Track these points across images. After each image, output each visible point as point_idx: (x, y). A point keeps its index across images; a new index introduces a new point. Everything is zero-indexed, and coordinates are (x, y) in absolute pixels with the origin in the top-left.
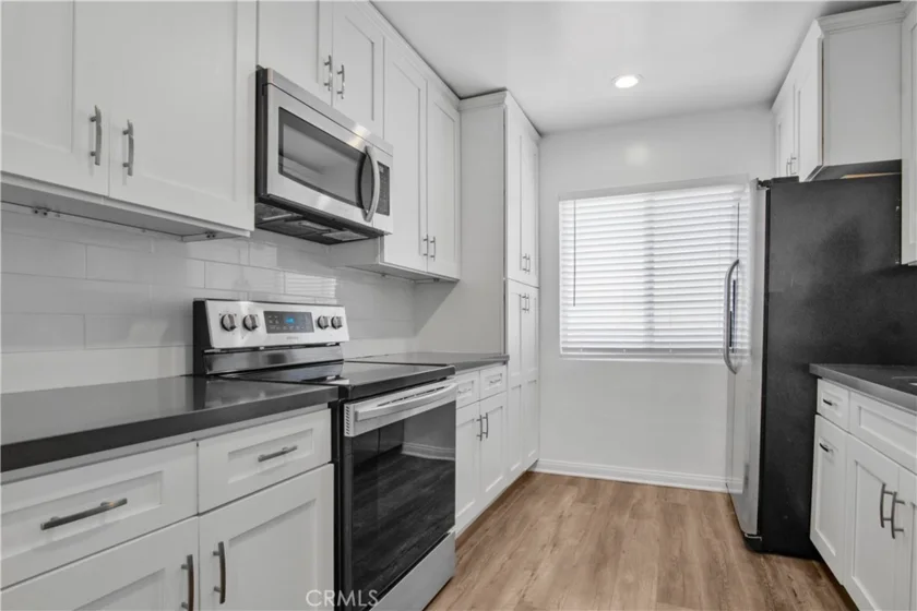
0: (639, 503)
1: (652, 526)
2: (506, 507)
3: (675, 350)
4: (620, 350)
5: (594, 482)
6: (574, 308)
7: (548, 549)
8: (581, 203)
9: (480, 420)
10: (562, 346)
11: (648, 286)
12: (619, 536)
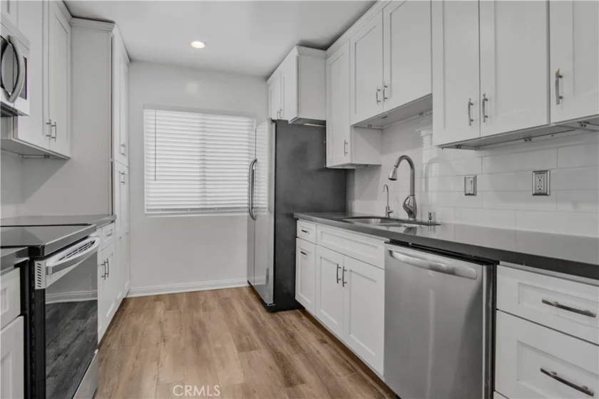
0: (205, 302)
1: (218, 313)
2: (116, 326)
3: (218, 208)
4: (187, 209)
5: (173, 296)
6: (155, 182)
7: (161, 345)
8: (159, 113)
9: (104, 264)
10: (146, 207)
11: (202, 170)
12: (201, 324)
